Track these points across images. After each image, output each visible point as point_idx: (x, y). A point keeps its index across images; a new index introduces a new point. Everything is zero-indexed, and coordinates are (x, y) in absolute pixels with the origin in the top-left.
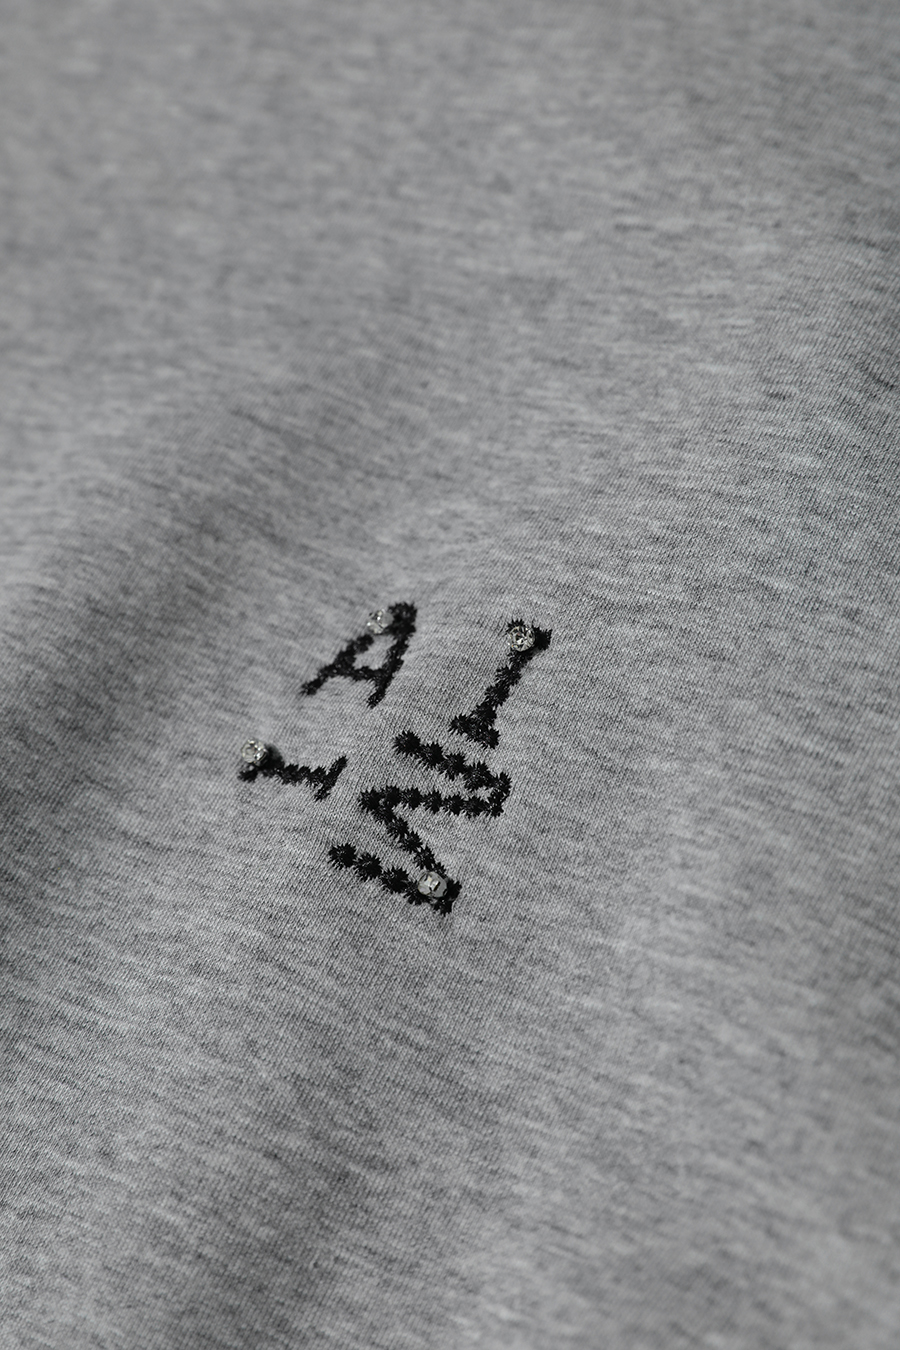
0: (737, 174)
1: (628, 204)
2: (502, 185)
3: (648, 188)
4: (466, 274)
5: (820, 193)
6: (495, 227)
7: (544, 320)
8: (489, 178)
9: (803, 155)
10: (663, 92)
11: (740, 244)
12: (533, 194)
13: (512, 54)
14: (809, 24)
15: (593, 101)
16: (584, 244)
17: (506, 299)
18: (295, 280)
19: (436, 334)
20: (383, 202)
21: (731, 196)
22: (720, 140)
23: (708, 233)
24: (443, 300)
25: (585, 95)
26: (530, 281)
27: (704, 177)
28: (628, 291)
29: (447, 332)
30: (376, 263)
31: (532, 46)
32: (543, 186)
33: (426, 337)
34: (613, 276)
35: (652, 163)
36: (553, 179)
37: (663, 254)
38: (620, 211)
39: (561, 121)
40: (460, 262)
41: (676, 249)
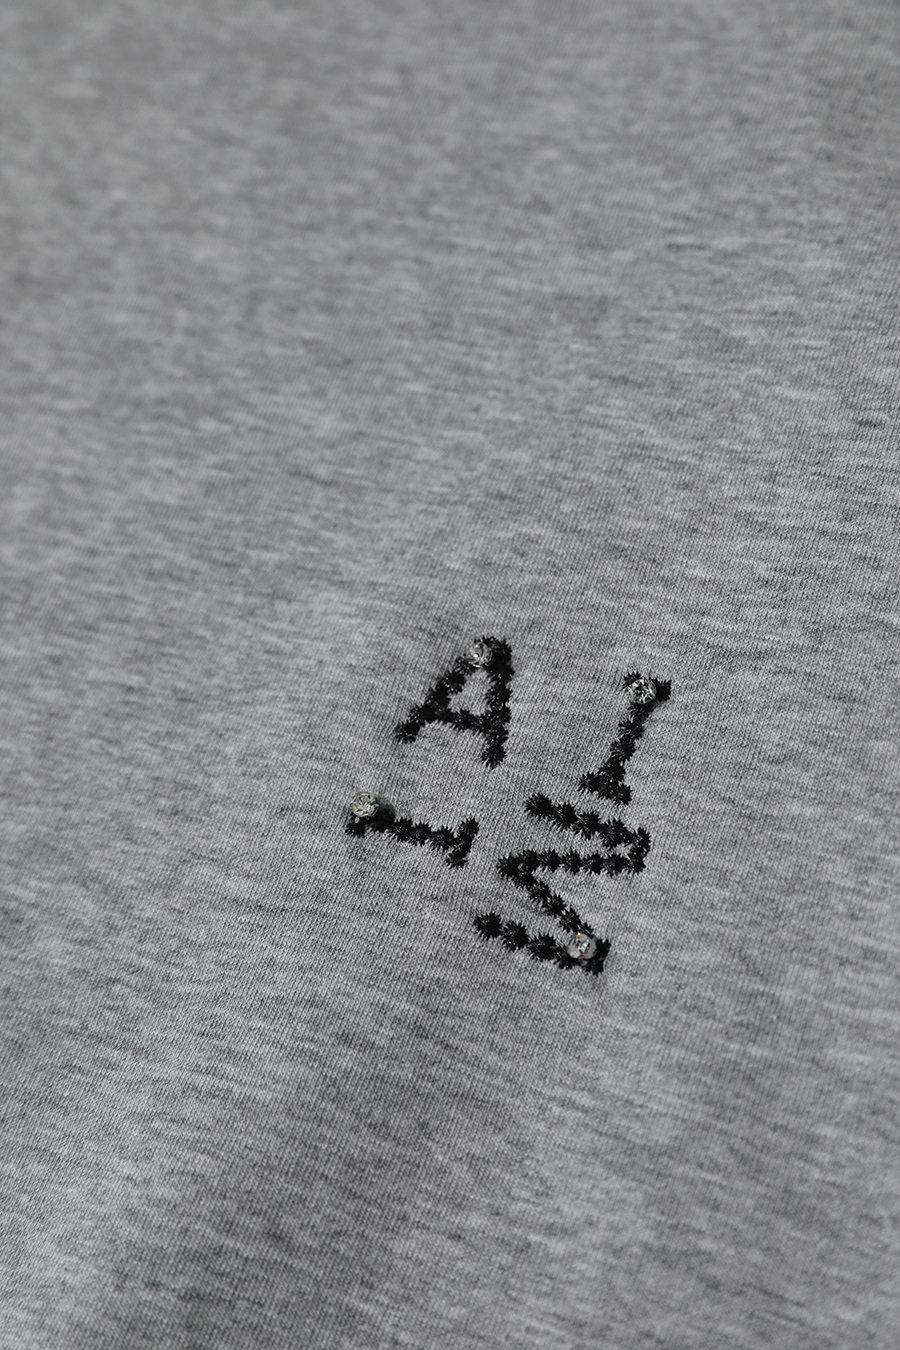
0: (793, 193)
1: (680, 225)
2: (541, 205)
3: (700, 210)
4: (508, 293)
5: (880, 207)
6: (536, 247)
7: (598, 337)
8: (527, 198)
9: (857, 166)
10: (708, 117)
11: (802, 259)
12: (576, 215)
13: (544, 84)
14: (848, 24)
15: (636, 129)
16: (635, 263)
17: (554, 317)
18: (328, 309)
19: (482, 357)
20: (412, 222)
21: (789, 214)
22: (772, 160)
23: (766, 250)
24: (486, 321)
25: (627, 122)
26: (579, 299)
27: (759, 198)
28: (685, 308)
29: (494, 354)
30: (410, 285)
31: (567, 76)
32: (586, 207)
33: (472, 362)
34: (669, 293)
35: (704, 185)
36: (597, 201)
37: (721, 271)
38: (672, 231)
39: (603, 147)
40: (500, 281)
41: (733, 265)
